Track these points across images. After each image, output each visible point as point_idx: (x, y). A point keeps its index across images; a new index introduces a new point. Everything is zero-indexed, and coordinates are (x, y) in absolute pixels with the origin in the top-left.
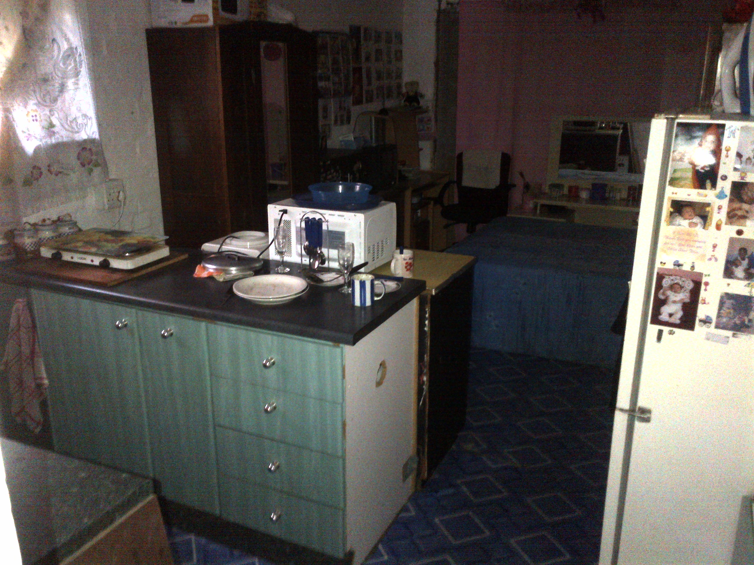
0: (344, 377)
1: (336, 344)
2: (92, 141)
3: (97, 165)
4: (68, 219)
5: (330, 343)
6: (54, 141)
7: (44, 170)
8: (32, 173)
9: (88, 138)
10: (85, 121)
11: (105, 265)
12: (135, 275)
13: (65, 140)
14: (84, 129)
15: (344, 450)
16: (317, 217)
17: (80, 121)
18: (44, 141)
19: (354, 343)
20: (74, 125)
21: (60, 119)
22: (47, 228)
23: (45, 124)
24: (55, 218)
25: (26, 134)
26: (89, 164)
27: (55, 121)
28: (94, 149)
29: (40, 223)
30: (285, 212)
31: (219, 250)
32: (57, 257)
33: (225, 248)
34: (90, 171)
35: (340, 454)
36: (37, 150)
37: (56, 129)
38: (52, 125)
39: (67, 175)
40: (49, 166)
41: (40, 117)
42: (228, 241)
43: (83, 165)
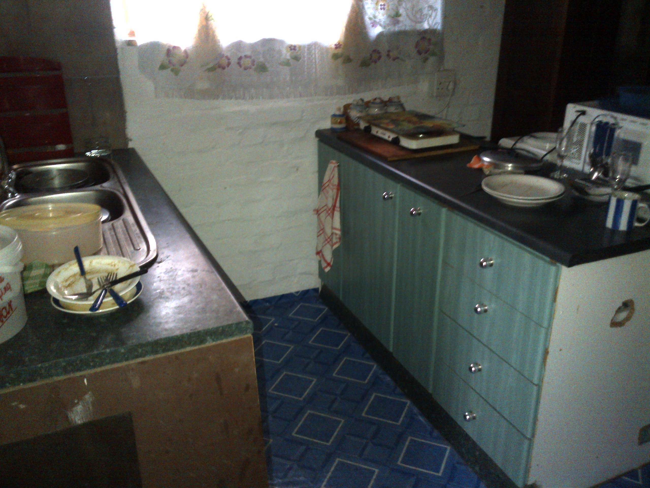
0: (554, 300)
1: (554, 261)
2: (432, 32)
3: (434, 54)
4: (396, 100)
5: (548, 259)
6: (397, 29)
7: (384, 54)
8: (371, 55)
9: (429, 28)
10: (430, 12)
11: (396, 142)
12: (418, 156)
13: (408, 28)
14: (427, 20)
15: (541, 379)
16: (612, 121)
17: (425, 12)
18: (388, 28)
19: (570, 264)
20: (418, 16)
21: (406, 9)
22: (377, 106)
23: (393, 13)
24: (386, 99)
25: (372, 21)
26: (426, 53)
27: (401, 11)
28: (433, 40)
29: (372, 101)
30: (583, 113)
31: (513, 147)
32: (368, 129)
33: (519, 145)
34: (426, 60)
35: (536, 381)
36: (381, 35)
37: (401, 19)
38: (397, 15)
39: (404, 61)
40: (389, 51)
41: (388, 6)
42: (525, 138)
43: (419, 53)
